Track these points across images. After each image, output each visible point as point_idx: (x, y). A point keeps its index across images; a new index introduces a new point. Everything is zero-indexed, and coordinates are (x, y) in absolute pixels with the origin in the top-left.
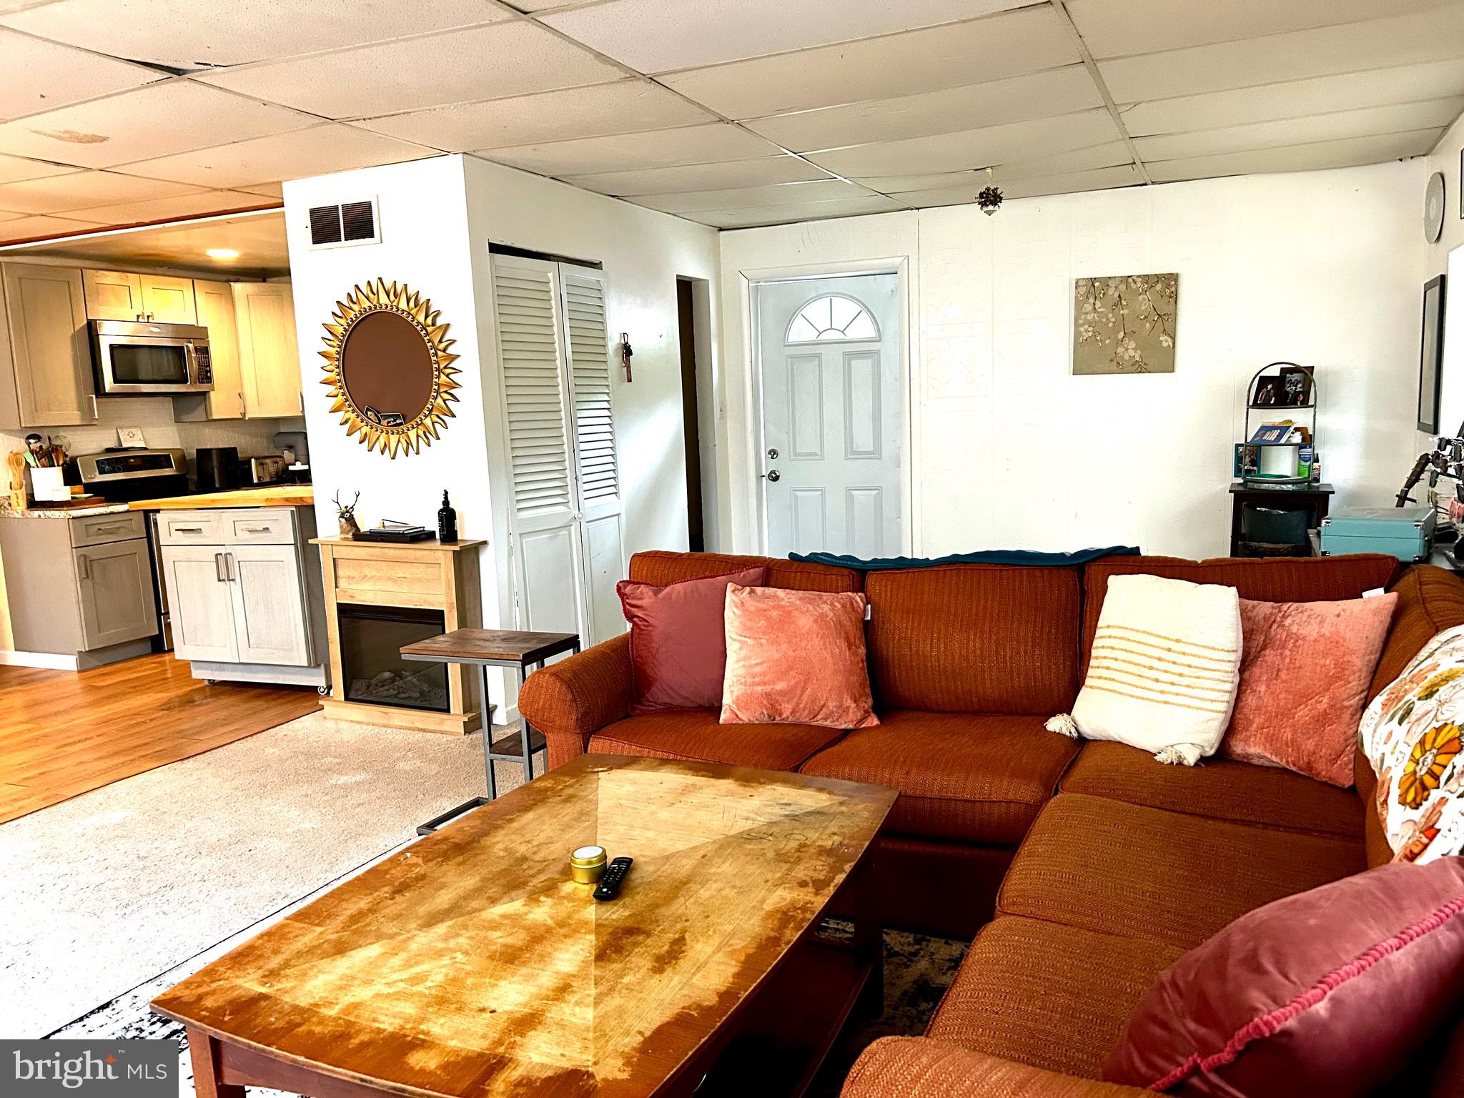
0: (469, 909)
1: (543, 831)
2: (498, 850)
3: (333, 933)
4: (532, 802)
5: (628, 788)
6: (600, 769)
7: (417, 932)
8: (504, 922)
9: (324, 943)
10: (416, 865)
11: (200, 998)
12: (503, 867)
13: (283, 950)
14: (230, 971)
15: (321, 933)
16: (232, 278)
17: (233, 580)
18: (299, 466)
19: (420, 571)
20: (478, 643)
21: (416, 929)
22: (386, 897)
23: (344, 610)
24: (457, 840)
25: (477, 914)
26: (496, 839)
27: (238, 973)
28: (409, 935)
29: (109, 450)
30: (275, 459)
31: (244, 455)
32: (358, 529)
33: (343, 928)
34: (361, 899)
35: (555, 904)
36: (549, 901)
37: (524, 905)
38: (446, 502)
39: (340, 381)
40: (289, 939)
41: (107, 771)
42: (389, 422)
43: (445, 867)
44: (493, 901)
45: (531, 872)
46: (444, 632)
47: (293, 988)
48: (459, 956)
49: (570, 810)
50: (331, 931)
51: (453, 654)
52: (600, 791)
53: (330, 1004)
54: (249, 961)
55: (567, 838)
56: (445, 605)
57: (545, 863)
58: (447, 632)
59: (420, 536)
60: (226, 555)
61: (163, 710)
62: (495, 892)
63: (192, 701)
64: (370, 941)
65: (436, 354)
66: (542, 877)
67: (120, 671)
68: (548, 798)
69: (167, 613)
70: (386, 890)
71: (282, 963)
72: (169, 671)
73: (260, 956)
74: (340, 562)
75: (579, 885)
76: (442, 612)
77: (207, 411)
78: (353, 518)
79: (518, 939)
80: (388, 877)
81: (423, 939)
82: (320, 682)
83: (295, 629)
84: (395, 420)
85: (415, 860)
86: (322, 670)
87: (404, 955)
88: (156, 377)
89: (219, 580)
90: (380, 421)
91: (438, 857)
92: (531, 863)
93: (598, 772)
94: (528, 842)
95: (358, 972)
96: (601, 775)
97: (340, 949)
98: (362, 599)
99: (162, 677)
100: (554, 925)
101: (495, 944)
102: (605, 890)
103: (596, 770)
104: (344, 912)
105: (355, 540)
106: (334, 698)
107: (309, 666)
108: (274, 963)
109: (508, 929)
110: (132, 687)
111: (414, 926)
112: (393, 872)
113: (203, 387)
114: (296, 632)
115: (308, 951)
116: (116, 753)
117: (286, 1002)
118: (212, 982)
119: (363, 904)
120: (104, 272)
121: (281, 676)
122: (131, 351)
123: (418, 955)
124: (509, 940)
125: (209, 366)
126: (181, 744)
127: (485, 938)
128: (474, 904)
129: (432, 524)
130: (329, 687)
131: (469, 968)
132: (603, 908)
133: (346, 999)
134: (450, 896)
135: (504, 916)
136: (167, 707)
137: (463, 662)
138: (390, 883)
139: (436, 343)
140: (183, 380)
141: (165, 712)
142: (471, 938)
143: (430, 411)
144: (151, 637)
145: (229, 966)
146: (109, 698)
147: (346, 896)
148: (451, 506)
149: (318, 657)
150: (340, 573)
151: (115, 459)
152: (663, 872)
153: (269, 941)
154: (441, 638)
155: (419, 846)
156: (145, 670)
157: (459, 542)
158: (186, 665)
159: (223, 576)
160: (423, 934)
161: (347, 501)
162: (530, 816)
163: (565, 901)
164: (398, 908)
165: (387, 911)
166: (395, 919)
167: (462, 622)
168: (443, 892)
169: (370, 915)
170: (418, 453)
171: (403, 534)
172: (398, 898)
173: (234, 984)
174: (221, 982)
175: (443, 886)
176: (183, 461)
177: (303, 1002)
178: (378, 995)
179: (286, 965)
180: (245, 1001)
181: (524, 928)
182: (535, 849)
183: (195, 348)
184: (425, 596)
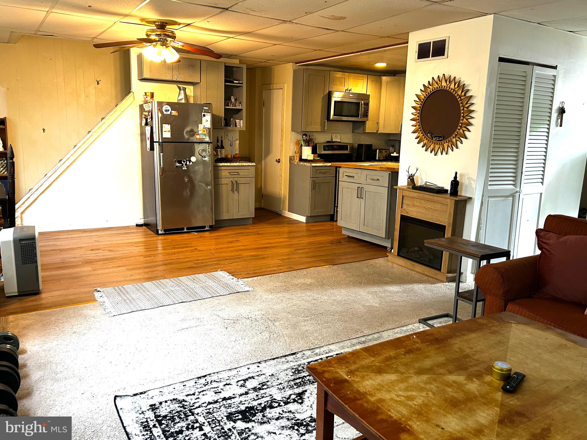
0: (439, 372)
1: (479, 345)
2: (456, 347)
3: (377, 363)
4: (476, 329)
5: (527, 336)
6: (513, 322)
7: (413, 375)
8: (454, 385)
9: (373, 366)
10: (417, 343)
11: (324, 372)
12: (457, 357)
13: (357, 363)
14: (336, 365)
15: (373, 361)
16: (382, 74)
17: (362, 198)
18: (395, 154)
19: (438, 206)
20: (459, 244)
21: (413, 374)
22: (402, 354)
23: (403, 218)
24: (437, 337)
25: (442, 376)
26: (455, 342)
27: (339, 367)
28: (409, 375)
29: (328, 142)
30: (386, 150)
31: (375, 148)
32: (415, 184)
33: (382, 361)
34: (392, 351)
35: (480, 385)
36: (477, 382)
37: (465, 380)
38: (456, 177)
39: (418, 120)
40: (360, 359)
41: (309, 262)
42: (436, 139)
43: (430, 348)
44: (450, 372)
45: (471, 364)
46: (444, 237)
47: (358, 382)
48: (430, 394)
49: (494, 339)
50: (377, 361)
51: (447, 248)
52: (511, 333)
53: (371, 395)
54: (344, 363)
55: (491, 352)
56: (447, 223)
57: (478, 362)
58: (446, 237)
59: (441, 191)
60: (361, 188)
61: (330, 243)
62: (451, 368)
63: (340, 242)
64: (393, 372)
65: (463, 109)
66: (476, 368)
67: (318, 225)
68: (484, 329)
69: (337, 206)
70: (402, 351)
71: (356, 368)
72: (335, 229)
73: (348, 362)
74: (405, 198)
75: (494, 379)
76: (445, 226)
77: (364, 129)
78: (414, 179)
79: (460, 396)
80: (404, 344)
81: (415, 380)
82: (388, 245)
83: (382, 222)
84: (439, 138)
85: (417, 340)
86: (390, 240)
87: (406, 384)
88: (348, 114)
89: (357, 197)
90: (432, 138)
91: (428, 342)
92: (471, 360)
93: (511, 323)
94: (471, 348)
95: (385, 384)
96: (513, 325)
97: (380, 371)
98: (411, 214)
99: (332, 231)
100: (478, 395)
101: (448, 394)
102: (508, 387)
103: (511, 321)
104: (384, 354)
105: (413, 189)
106: (393, 254)
107: (385, 238)
108: (353, 367)
109: (455, 389)
110: (321, 233)
111: (412, 371)
112: (407, 342)
113: (364, 119)
114: (382, 224)
115: (367, 367)
116: (313, 257)
117: (355, 387)
118: (329, 367)
119: (392, 353)
120: (337, 72)
121: (374, 240)
122: (342, 103)
123: (412, 386)
124: (455, 395)
125: (368, 111)
126: (334, 258)
127: (444, 389)
128: (441, 371)
129: (448, 187)
130: (392, 248)
131: (434, 402)
132: (506, 396)
133: (379, 396)
134: (430, 363)
135: (455, 382)
136: (332, 243)
137: (451, 252)
138: (404, 347)
139: (464, 104)
140: (357, 116)
141: (331, 245)
142: (437, 387)
143: (456, 135)
144: (331, 215)
145: (336, 362)
146: (314, 235)
147: (385, 347)
148: (458, 179)
149: (389, 234)
150: (404, 202)
151: (330, 145)
152: (542, 388)
153: (352, 357)
154: (443, 239)
155: (420, 334)
156: (327, 227)
157: (458, 196)
158: (341, 228)
159: (359, 196)
160: (416, 377)
161: (412, 172)
162: (473, 335)
163: (486, 385)
164: (407, 360)
165: (401, 360)
166: (404, 365)
167: (453, 233)
168: (428, 359)
169: (394, 359)
170: (447, 154)
171: (434, 189)
172: (407, 355)
173: (337, 371)
174: (332, 368)
175: (428, 357)
176: (352, 148)
177: (362, 390)
178: (392, 399)
179: (357, 370)
180: (339, 380)
181: (463, 391)
182: (474, 353)
183: (364, 103)
184: (438, 218)
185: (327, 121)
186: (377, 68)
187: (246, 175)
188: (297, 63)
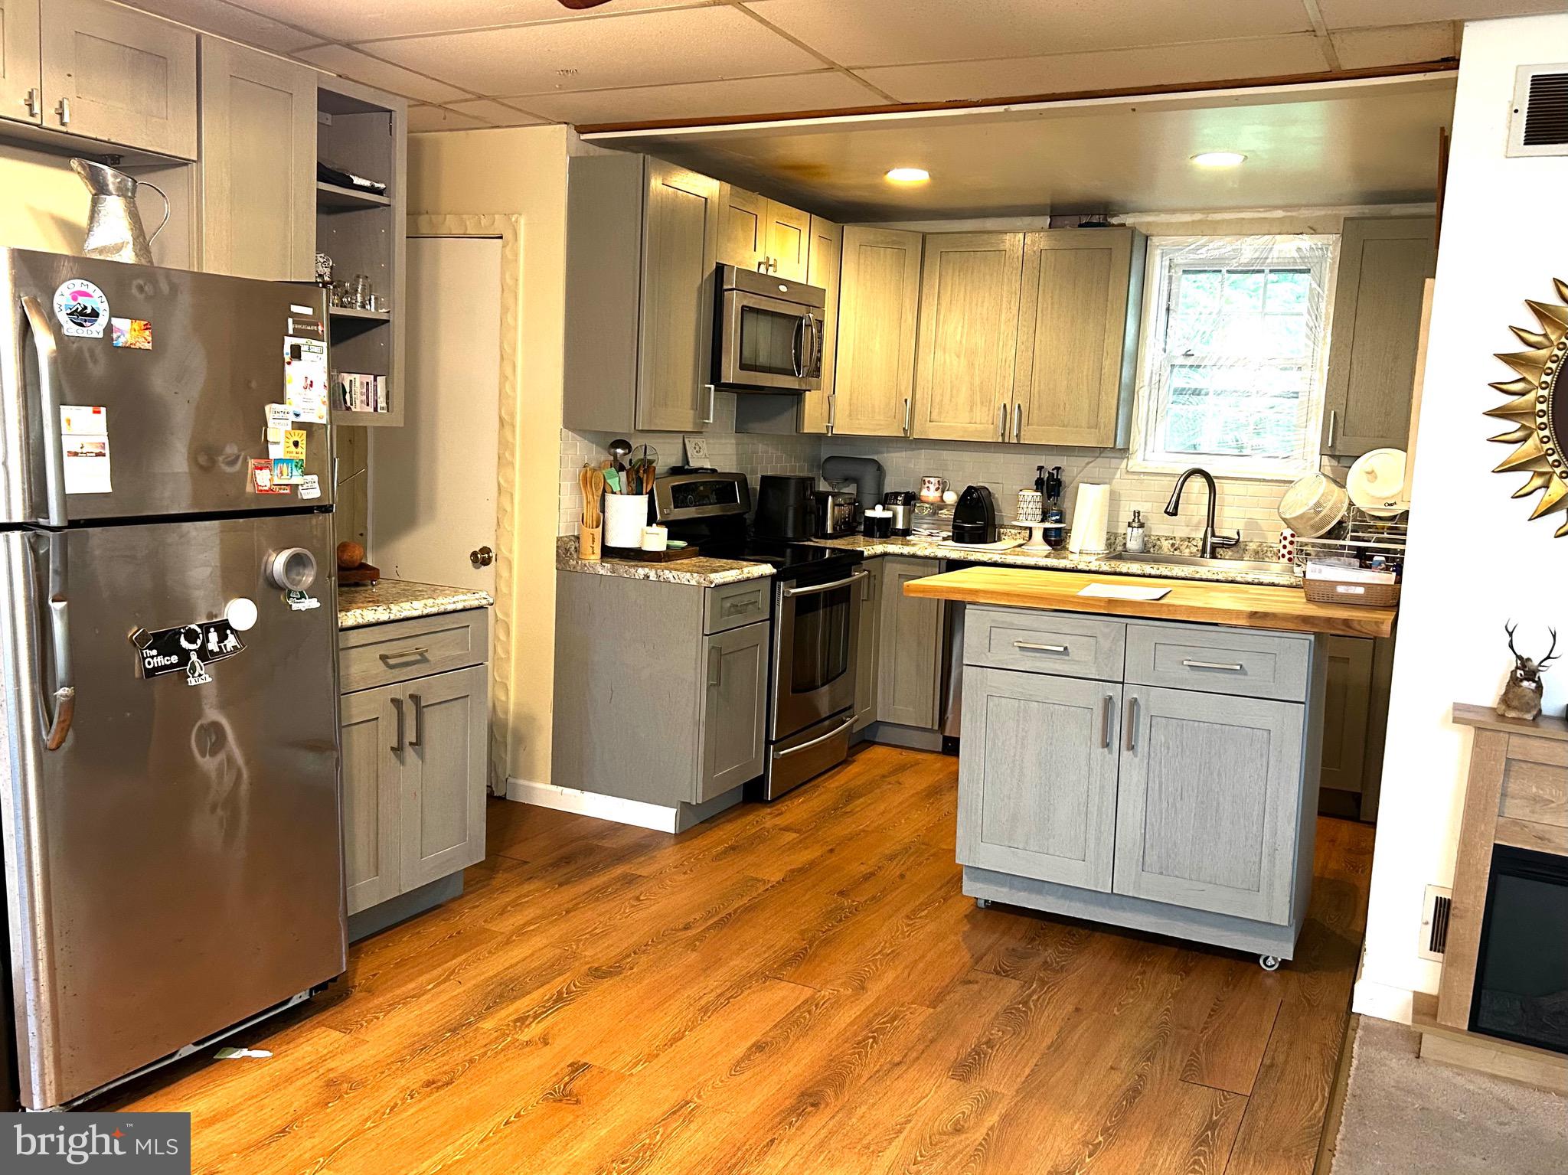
17: (1133, 747)
29: (678, 471)
74: (1517, 768)
77: (797, 420)
83: (1273, 857)
88: (773, 364)
106: (1447, 1023)
113: (804, 383)
125: (820, 351)
151: (689, 485)
159: (1112, 739)
176: (747, 494)
185: (715, 390)
186: (890, 187)
187: (454, 658)
188: (581, 129)
